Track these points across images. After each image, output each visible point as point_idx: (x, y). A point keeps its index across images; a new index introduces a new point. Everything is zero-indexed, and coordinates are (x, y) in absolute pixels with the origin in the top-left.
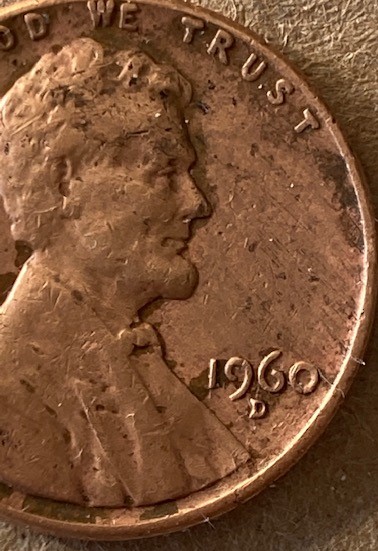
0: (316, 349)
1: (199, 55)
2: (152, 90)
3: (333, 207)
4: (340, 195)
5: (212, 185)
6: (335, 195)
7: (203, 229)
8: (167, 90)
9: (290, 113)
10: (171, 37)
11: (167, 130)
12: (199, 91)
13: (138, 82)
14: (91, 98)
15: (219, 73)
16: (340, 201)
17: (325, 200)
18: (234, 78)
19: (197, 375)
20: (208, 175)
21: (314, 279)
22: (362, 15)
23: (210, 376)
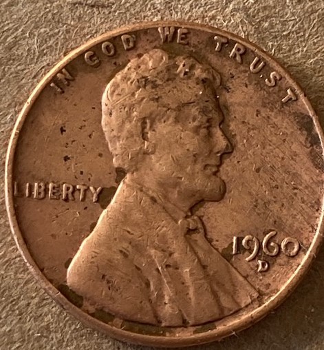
0: (297, 229)
1: (224, 58)
2: (197, 78)
3: (305, 146)
4: (309, 139)
5: (233, 133)
6: (307, 139)
7: (228, 160)
8: (206, 79)
9: (279, 91)
10: (208, 48)
11: (207, 101)
12: (225, 79)
13: (189, 74)
14: (161, 83)
15: (236, 68)
16: (310, 142)
17: (301, 142)
18: (246, 72)
19: (226, 246)
20: (231, 128)
21: (295, 188)
22: (318, 37)
23: (234, 247)
